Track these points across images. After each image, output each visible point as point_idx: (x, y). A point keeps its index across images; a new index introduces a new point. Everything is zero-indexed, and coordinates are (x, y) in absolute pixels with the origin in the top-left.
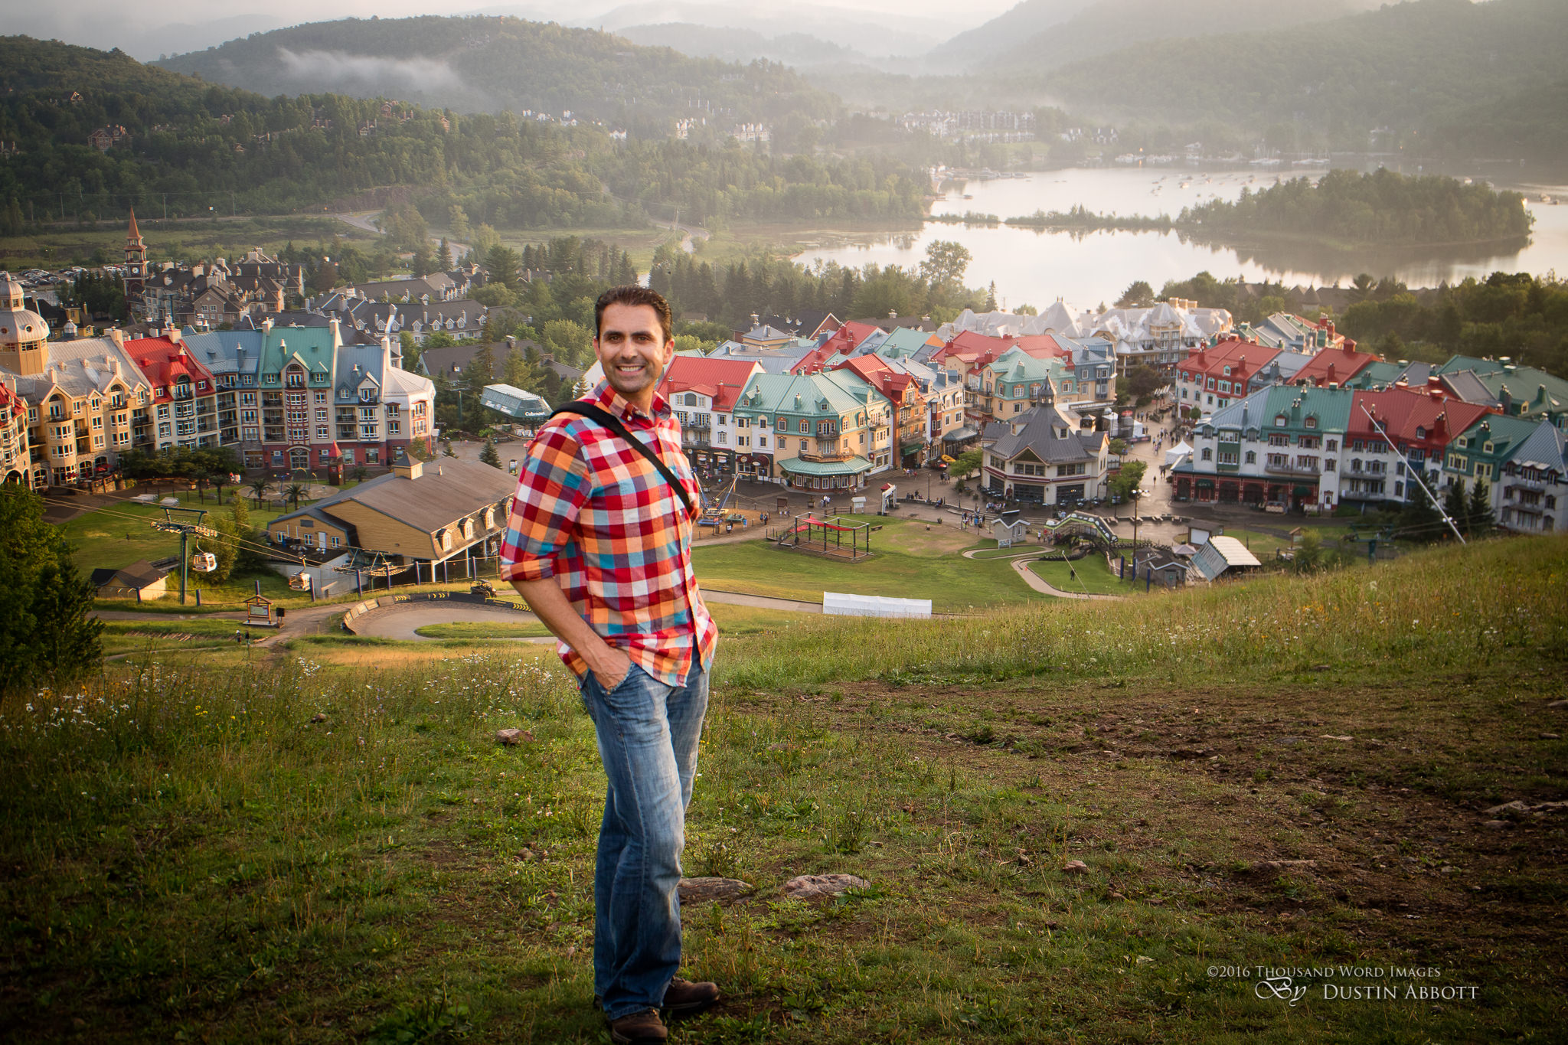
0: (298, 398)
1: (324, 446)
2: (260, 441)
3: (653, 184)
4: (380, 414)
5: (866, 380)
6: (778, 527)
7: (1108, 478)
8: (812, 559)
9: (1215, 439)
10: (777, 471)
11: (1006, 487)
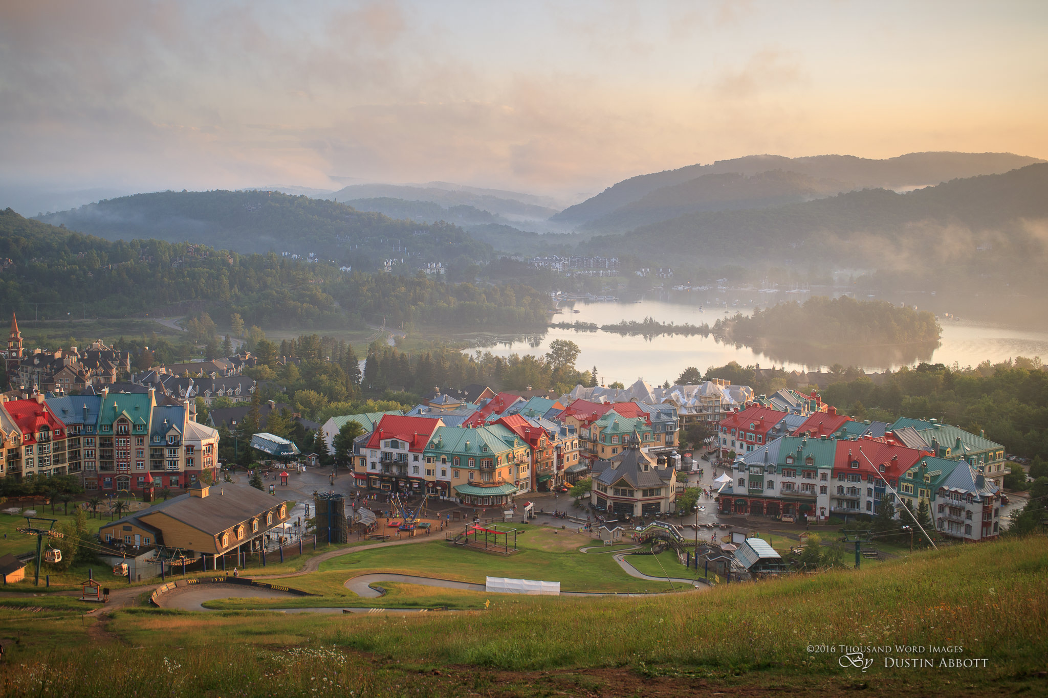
0: (124, 442)
1: (141, 475)
2: (96, 471)
3: (369, 301)
4: (181, 453)
5: (513, 431)
6: (454, 531)
7: (676, 499)
8: (477, 554)
9: (747, 472)
10: (453, 493)
11: (608, 504)
